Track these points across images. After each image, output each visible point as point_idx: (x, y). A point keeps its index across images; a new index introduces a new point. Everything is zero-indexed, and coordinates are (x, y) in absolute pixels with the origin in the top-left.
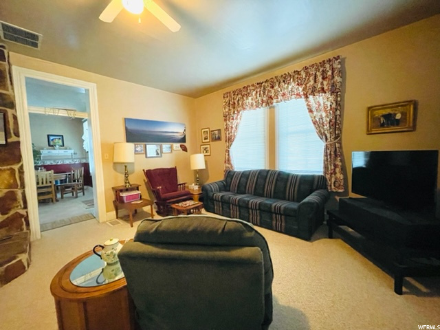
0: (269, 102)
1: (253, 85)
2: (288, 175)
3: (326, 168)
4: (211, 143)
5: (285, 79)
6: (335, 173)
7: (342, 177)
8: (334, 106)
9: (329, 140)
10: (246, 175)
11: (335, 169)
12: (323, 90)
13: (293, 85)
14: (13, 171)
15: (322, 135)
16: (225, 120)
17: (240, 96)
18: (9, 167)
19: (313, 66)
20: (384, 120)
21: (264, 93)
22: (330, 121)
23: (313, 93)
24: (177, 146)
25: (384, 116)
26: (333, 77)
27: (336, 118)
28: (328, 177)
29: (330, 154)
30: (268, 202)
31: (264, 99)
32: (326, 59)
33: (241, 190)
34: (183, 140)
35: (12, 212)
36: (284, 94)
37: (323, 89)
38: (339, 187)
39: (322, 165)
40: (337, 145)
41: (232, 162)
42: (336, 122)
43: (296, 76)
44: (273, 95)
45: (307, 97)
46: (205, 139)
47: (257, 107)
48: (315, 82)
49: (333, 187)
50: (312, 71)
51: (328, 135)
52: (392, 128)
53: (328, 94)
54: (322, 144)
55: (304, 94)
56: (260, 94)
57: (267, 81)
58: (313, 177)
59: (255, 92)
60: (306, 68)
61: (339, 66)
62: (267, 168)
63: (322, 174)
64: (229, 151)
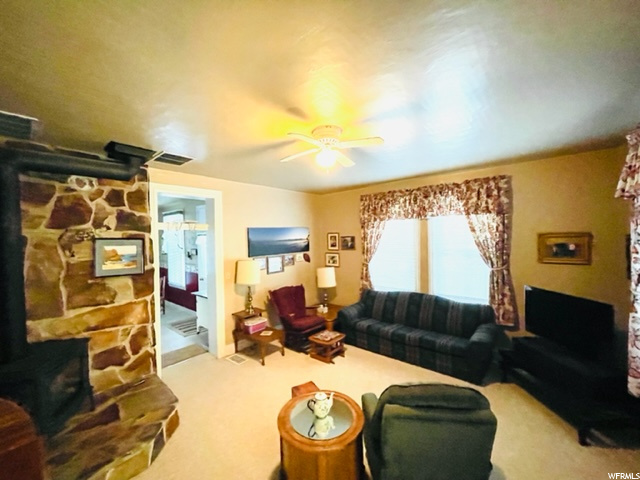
0: (421, 213)
1: (401, 192)
2: (447, 302)
3: (492, 297)
4: (341, 252)
5: (442, 190)
6: (503, 304)
7: (511, 309)
8: (501, 228)
9: (495, 266)
10: (392, 299)
11: (502, 299)
12: (487, 210)
13: (452, 198)
14: (146, 303)
15: (488, 259)
16: (362, 227)
17: (383, 201)
18: (143, 299)
19: (476, 181)
20: (556, 250)
21: (415, 201)
22: (497, 244)
23: (476, 212)
24: (300, 256)
25: (557, 245)
26: (499, 196)
27: (503, 241)
28: (494, 307)
29: (497, 282)
30: (429, 337)
31: (416, 209)
32: (491, 176)
33: (387, 317)
34: (307, 248)
35: (142, 352)
36: (440, 207)
37: (487, 208)
38: (508, 320)
39: (488, 294)
40: (505, 272)
41: (372, 279)
42: (503, 246)
43: (456, 189)
44: (427, 207)
45: (468, 214)
46: (333, 245)
47: (406, 217)
48: (479, 199)
49: (501, 319)
50: (476, 187)
51: (494, 260)
52: (565, 258)
53: (493, 215)
54: (488, 270)
55: (465, 211)
56: (410, 203)
57: (418, 189)
58: (478, 306)
59: (402, 200)
60: (467, 182)
61: (505, 186)
62: (419, 291)
63: (487, 303)
64: (367, 266)
